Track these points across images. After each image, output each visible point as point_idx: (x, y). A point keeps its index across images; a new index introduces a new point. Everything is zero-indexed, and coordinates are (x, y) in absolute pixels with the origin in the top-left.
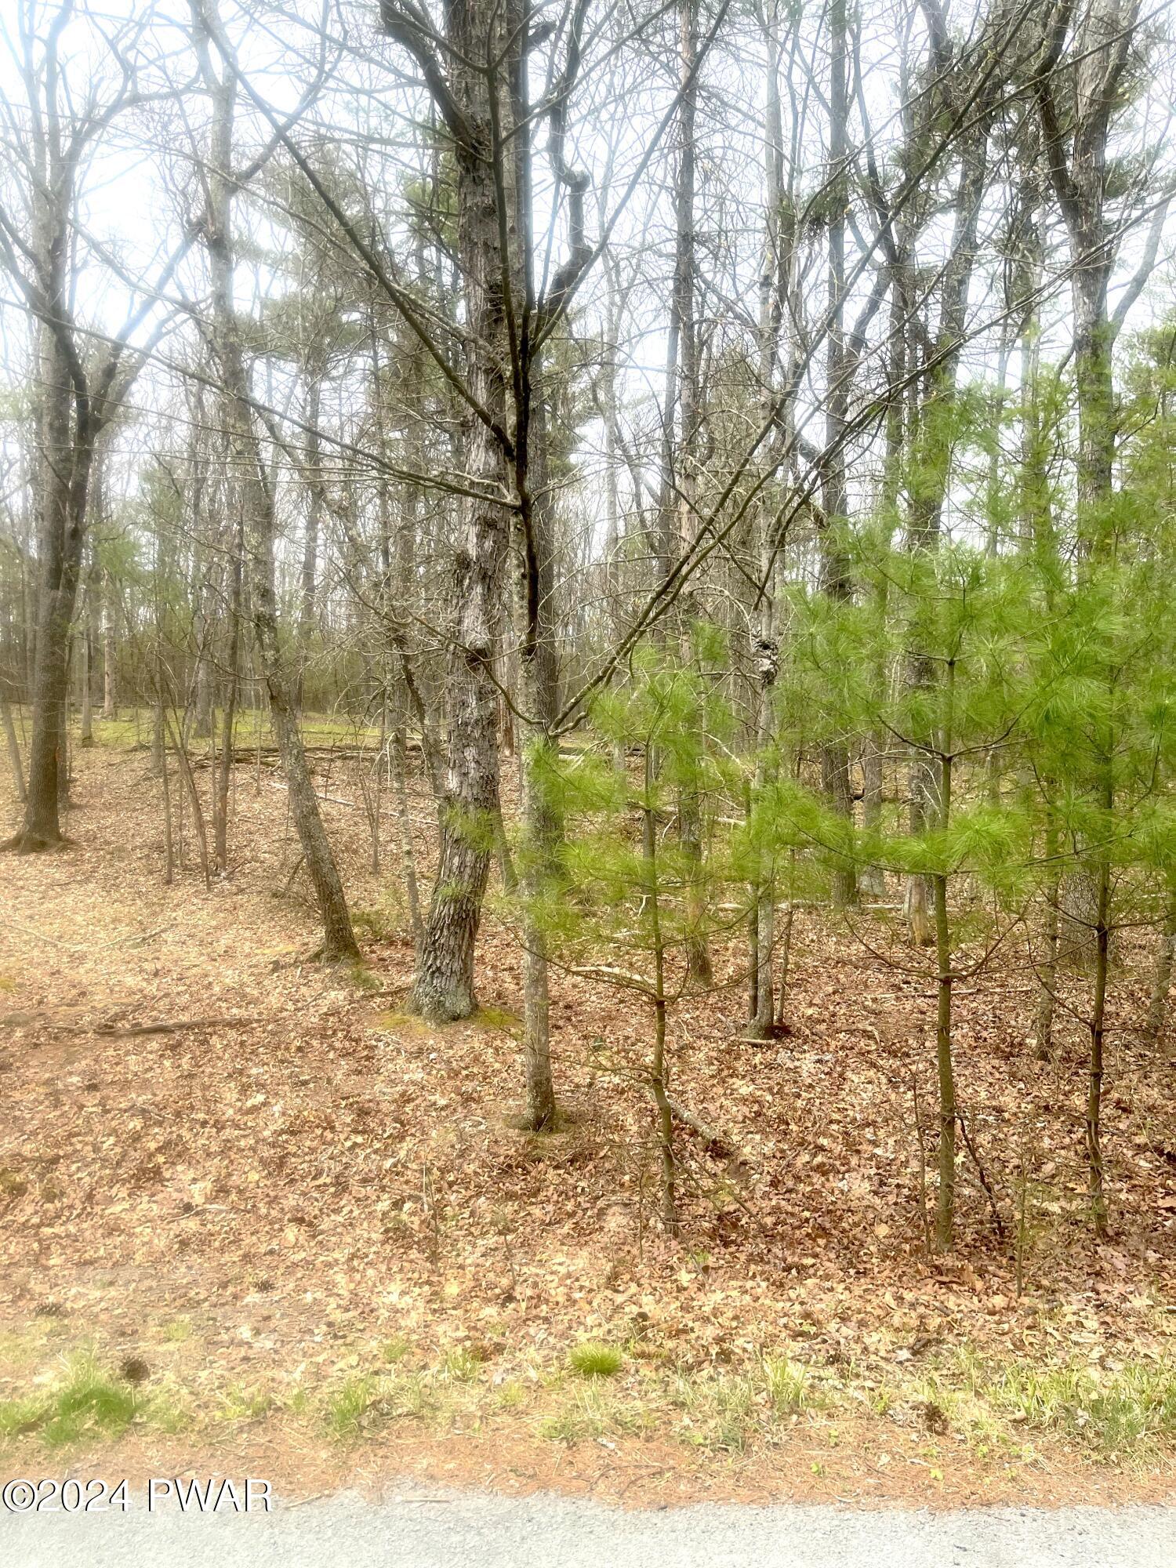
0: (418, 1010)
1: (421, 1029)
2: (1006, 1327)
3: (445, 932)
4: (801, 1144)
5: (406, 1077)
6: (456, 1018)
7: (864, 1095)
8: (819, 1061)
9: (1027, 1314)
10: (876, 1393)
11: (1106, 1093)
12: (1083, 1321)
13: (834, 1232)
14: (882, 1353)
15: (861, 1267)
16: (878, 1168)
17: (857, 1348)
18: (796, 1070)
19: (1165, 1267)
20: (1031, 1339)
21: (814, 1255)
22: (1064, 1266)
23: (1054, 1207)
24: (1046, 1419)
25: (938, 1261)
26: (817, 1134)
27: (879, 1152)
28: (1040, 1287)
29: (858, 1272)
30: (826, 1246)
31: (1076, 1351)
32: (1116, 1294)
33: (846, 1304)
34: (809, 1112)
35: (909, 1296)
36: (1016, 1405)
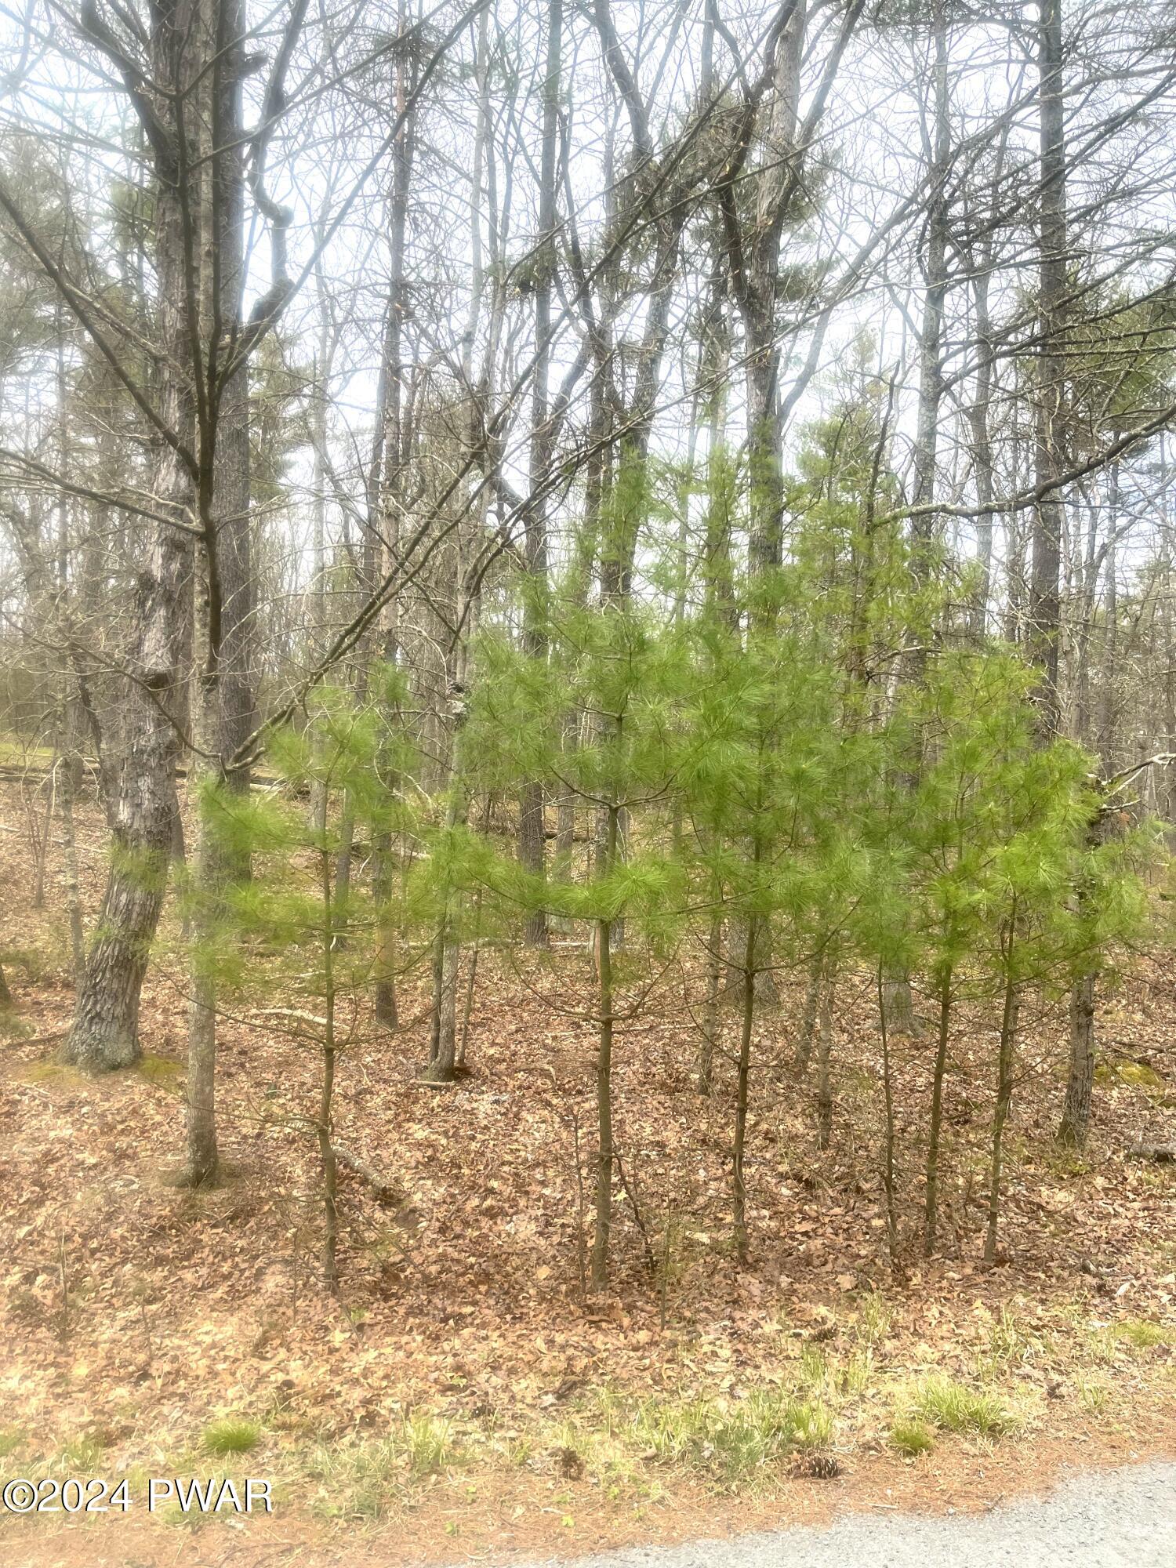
0: (72, 1060)
1: (75, 1080)
2: (647, 1362)
3: (108, 975)
4: (472, 1188)
5: (52, 1134)
6: (115, 1067)
7: (537, 1135)
8: (497, 1102)
9: (668, 1348)
10: (517, 1443)
11: (757, 1124)
12: (718, 1350)
13: (497, 1277)
14: (529, 1400)
15: (517, 1312)
16: (545, 1208)
17: (505, 1397)
18: (472, 1112)
19: (795, 1291)
20: (670, 1373)
21: (475, 1303)
22: (706, 1296)
23: (704, 1238)
24: (675, 1454)
25: (591, 1300)
26: (488, 1177)
27: (547, 1191)
28: (682, 1318)
29: (514, 1318)
30: (487, 1292)
31: (709, 1381)
32: (750, 1320)
33: (498, 1353)
34: (483, 1154)
35: (560, 1338)
36: (648, 1442)
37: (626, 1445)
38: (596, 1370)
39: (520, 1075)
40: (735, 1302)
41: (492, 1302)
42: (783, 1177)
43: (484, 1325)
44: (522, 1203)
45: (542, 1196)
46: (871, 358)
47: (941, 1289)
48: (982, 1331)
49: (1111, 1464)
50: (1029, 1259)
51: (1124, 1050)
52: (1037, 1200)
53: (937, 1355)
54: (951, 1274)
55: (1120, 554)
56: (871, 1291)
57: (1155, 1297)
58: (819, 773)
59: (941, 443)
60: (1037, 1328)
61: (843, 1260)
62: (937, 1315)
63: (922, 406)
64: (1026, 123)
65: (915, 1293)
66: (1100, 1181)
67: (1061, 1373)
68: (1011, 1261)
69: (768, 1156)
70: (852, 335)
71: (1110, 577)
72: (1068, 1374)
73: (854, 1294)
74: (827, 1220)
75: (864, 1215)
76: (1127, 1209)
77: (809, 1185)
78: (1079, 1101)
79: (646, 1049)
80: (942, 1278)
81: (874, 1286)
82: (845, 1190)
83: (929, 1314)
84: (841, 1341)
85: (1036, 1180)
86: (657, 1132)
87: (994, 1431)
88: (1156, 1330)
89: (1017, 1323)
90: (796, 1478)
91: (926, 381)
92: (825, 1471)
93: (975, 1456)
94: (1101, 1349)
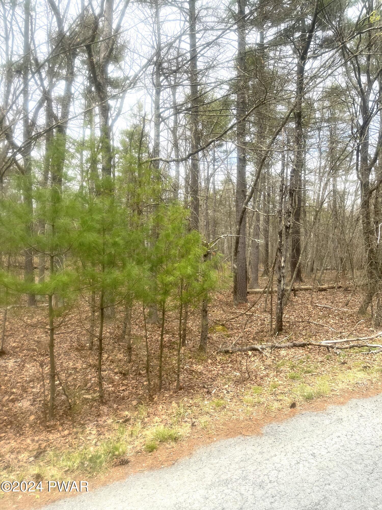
2: (67, 440)
4: (5, 393)
8: (15, 362)
9: (75, 434)
10: (19, 475)
11: (108, 357)
12: (92, 432)
13: (15, 422)
14: (25, 461)
15: (21, 433)
16: (33, 395)
17: (16, 461)
18: (6, 367)
19: (118, 408)
20: (75, 442)
21: (6, 432)
22: (89, 415)
23: (90, 397)
24: (75, 468)
25: (48, 424)
26: (12, 388)
27: (34, 390)
28: (80, 424)
29: (20, 435)
30: (10, 428)
31: (88, 442)
32: (103, 420)
33: (13, 447)
34: (10, 381)
35: (36, 438)
36: (66, 466)
37: (58, 468)
38: (49, 446)
39: (24, 352)
40: (99, 415)
41: (12, 431)
42: (116, 373)
43: (9, 439)
44: (25, 395)
45: (32, 392)
46: (142, 110)
47: (163, 400)
48: (174, 410)
49: (208, 443)
50: (189, 387)
51: (217, 322)
52: (192, 369)
53: (161, 420)
54: (166, 395)
55: (216, 176)
56: (142, 404)
57: (222, 392)
58: (121, 242)
59: (161, 139)
60: (189, 407)
61: (134, 396)
62: (161, 408)
63: (155, 127)
64: (185, 40)
65: (156, 403)
66: (210, 361)
67: (196, 419)
68: (184, 388)
69: (111, 367)
70: (136, 102)
71: (213, 183)
72: (197, 418)
73: (137, 406)
74: (130, 385)
75: (142, 381)
76: (217, 368)
77: (124, 375)
78: (204, 338)
79: (71, 337)
80: (163, 397)
81: (143, 402)
82: (136, 375)
83: (159, 408)
84: (132, 421)
85: (192, 363)
86: (74, 365)
87: (176, 439)
88: (222, 402)
89: (184, 406)
90: (115, 467)
91: (156, 119)
92: (124, 463)
93: (170, 448)
94: (207, 409)
